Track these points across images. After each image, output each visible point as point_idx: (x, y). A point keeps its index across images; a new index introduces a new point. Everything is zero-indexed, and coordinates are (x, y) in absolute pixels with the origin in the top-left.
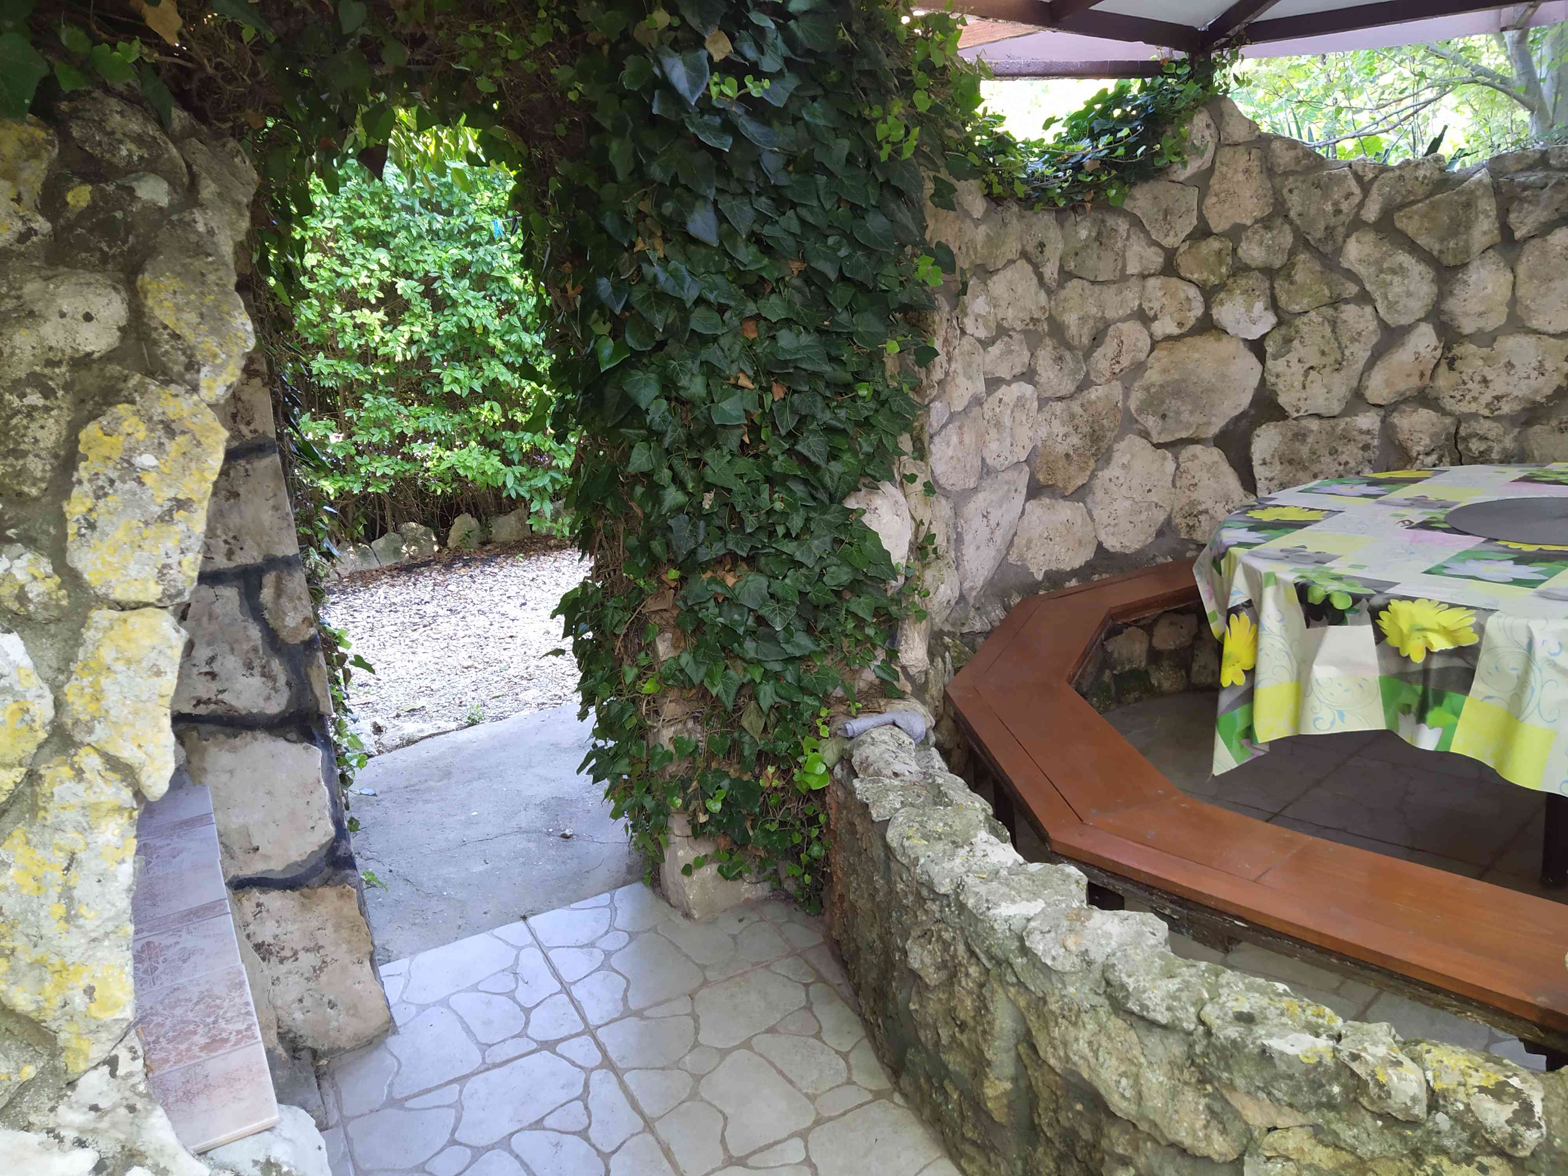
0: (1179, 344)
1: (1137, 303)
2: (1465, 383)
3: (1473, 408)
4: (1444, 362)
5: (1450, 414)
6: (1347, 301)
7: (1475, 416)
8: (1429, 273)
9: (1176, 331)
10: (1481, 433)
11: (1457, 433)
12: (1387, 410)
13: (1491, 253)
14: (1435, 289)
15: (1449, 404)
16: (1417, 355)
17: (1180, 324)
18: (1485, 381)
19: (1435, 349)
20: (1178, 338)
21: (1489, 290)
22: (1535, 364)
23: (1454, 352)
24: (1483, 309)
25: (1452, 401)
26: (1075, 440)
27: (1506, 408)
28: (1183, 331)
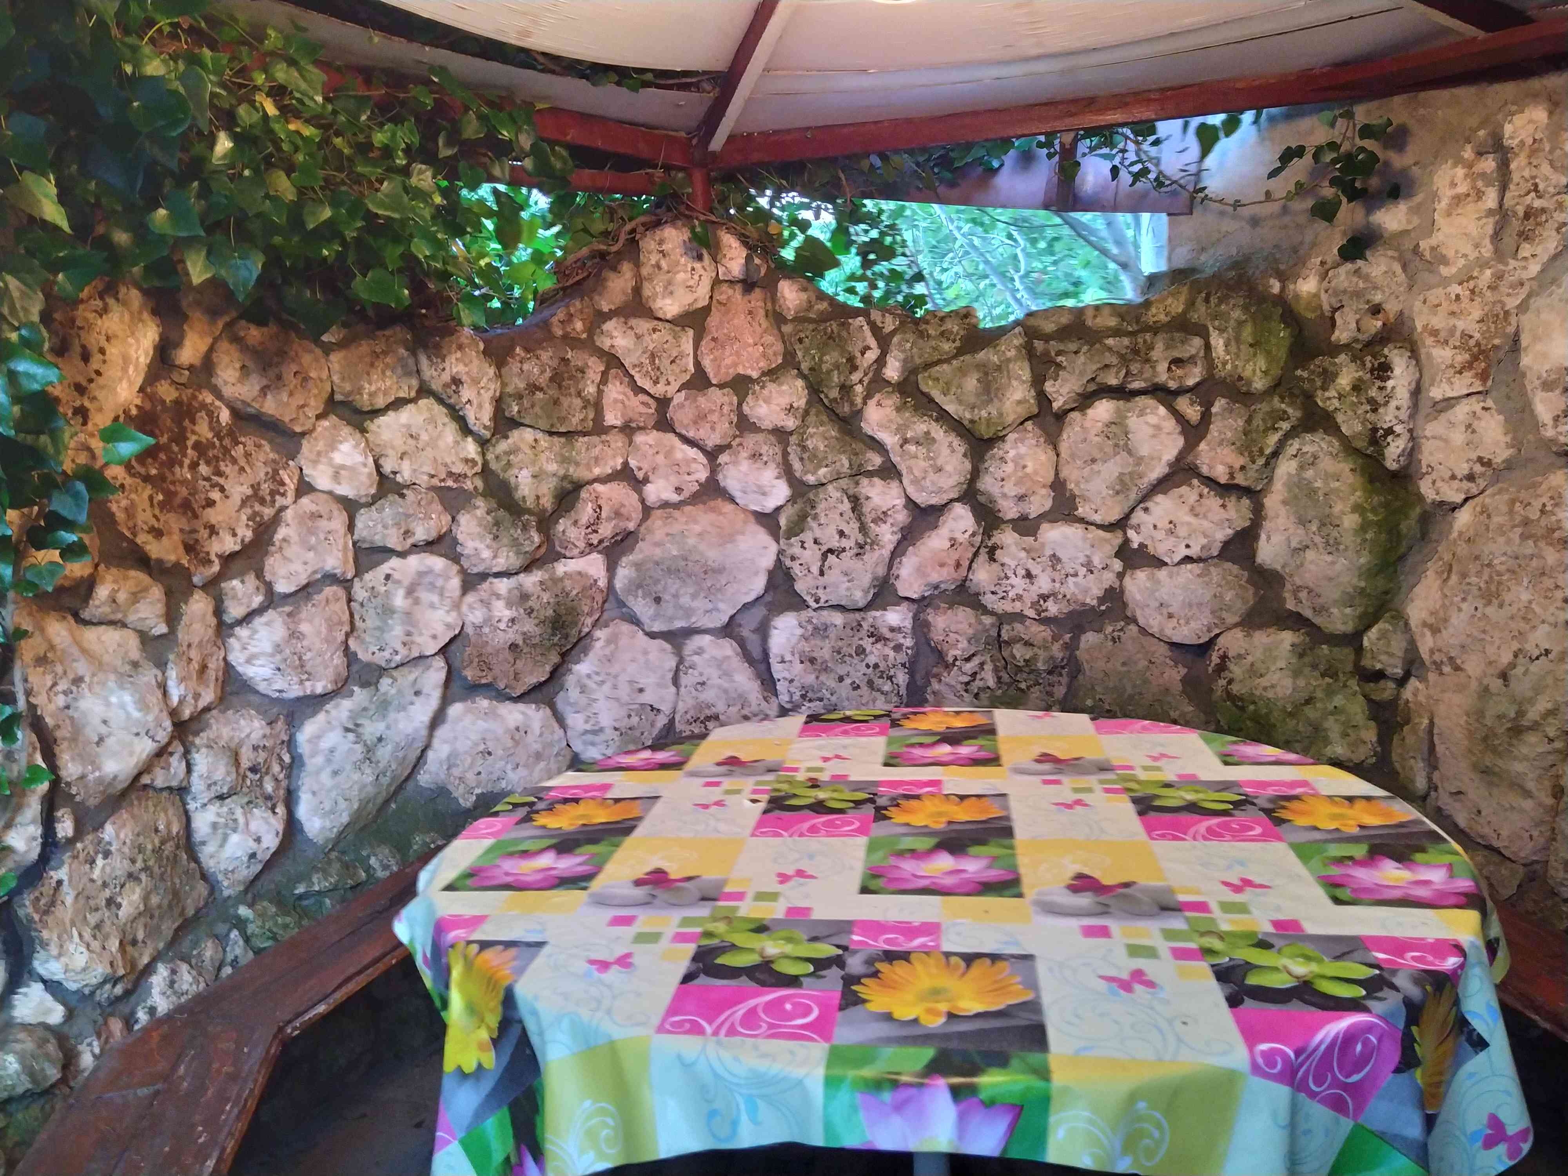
0: (676, 513)
1: (620, 460)
2: (1007, 578)
3: (1018, 607)
4: (983, 551)
5: (992, 613)
6: (870, 474)
7: (1020, 617)
8: (960, 446)
9: (675, 498)
10: (1026, 638)
11: (999, 636)
12: (921, 604)
13: (1029, 425)
14: (968, 466)
15: (989, 600)
16: (953, 542)
17: (678, 490)
18: (1029, 575)
19: (973, 535)
20: (677, 506)
21: (1029, 470)
22: (1083, 559)
23: (993, 540)
24: (1022, 491)
25: (994, 597)
26: (529, 626)
27: (1053, 608)
28: (681, 498)
